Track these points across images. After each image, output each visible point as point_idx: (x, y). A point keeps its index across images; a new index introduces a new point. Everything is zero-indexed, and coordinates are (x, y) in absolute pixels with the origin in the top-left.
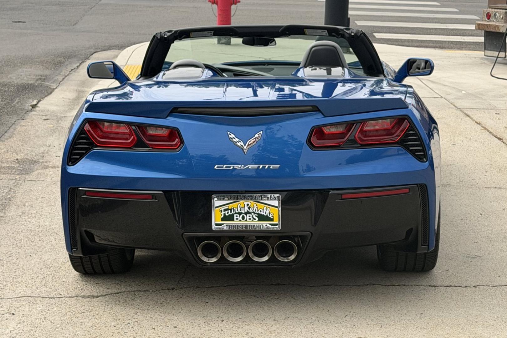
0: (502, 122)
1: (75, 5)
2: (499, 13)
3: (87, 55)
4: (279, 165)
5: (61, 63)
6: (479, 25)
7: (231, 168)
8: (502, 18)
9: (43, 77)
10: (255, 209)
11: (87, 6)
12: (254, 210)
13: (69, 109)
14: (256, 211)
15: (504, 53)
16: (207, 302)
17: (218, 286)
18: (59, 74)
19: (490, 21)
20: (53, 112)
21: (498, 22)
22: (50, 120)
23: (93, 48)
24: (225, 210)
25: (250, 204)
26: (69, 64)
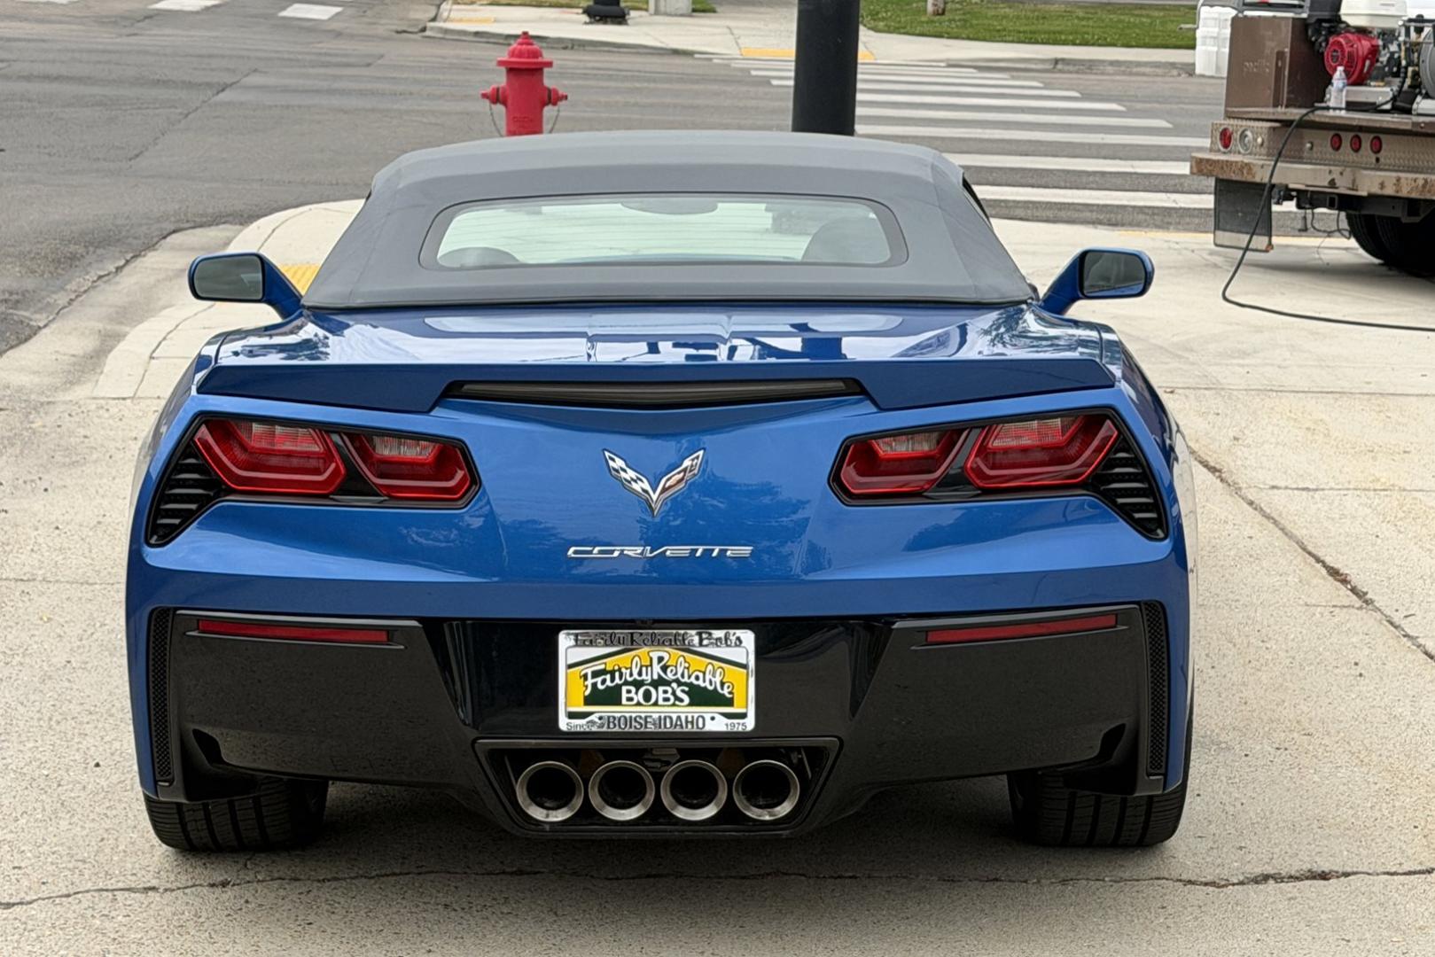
0: (1228, 424)
1: (145, 106)
2: (1252, 132)
3: (152, 238)
4: (751, 548)
5: (73, 258)
6: (1200, 162)
7: (616, 554)
8: (1262, 145)
9: (15, 297)
10: (680, 671)
11: (176, 108)
12: (679, 675)
13: (65, 383)
14: (683, 676)
15: (1266, 239)
16: (310, 924)
17: (352, 875)
18: (62, 288)
19: (1230, 152)
20: (20, 389)
21: (1250, 154)
22: (7, 412)
23: (173, 219)
24: (596, 674)
25: (666, 656)
26: (97, 261)
